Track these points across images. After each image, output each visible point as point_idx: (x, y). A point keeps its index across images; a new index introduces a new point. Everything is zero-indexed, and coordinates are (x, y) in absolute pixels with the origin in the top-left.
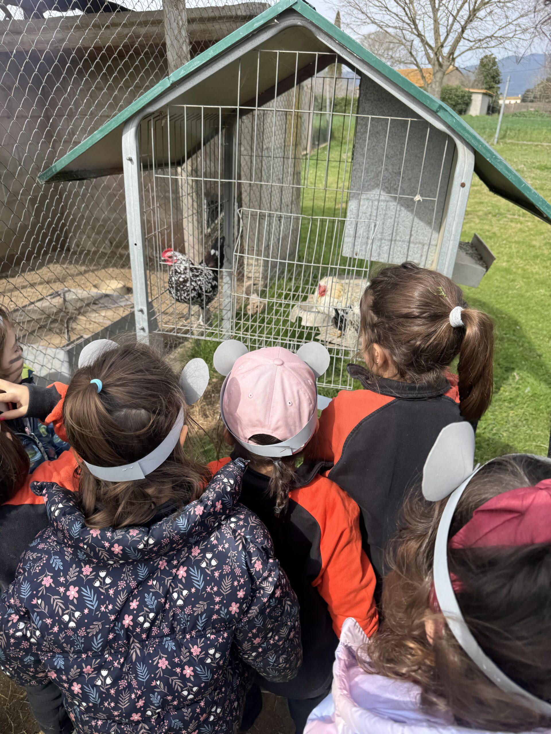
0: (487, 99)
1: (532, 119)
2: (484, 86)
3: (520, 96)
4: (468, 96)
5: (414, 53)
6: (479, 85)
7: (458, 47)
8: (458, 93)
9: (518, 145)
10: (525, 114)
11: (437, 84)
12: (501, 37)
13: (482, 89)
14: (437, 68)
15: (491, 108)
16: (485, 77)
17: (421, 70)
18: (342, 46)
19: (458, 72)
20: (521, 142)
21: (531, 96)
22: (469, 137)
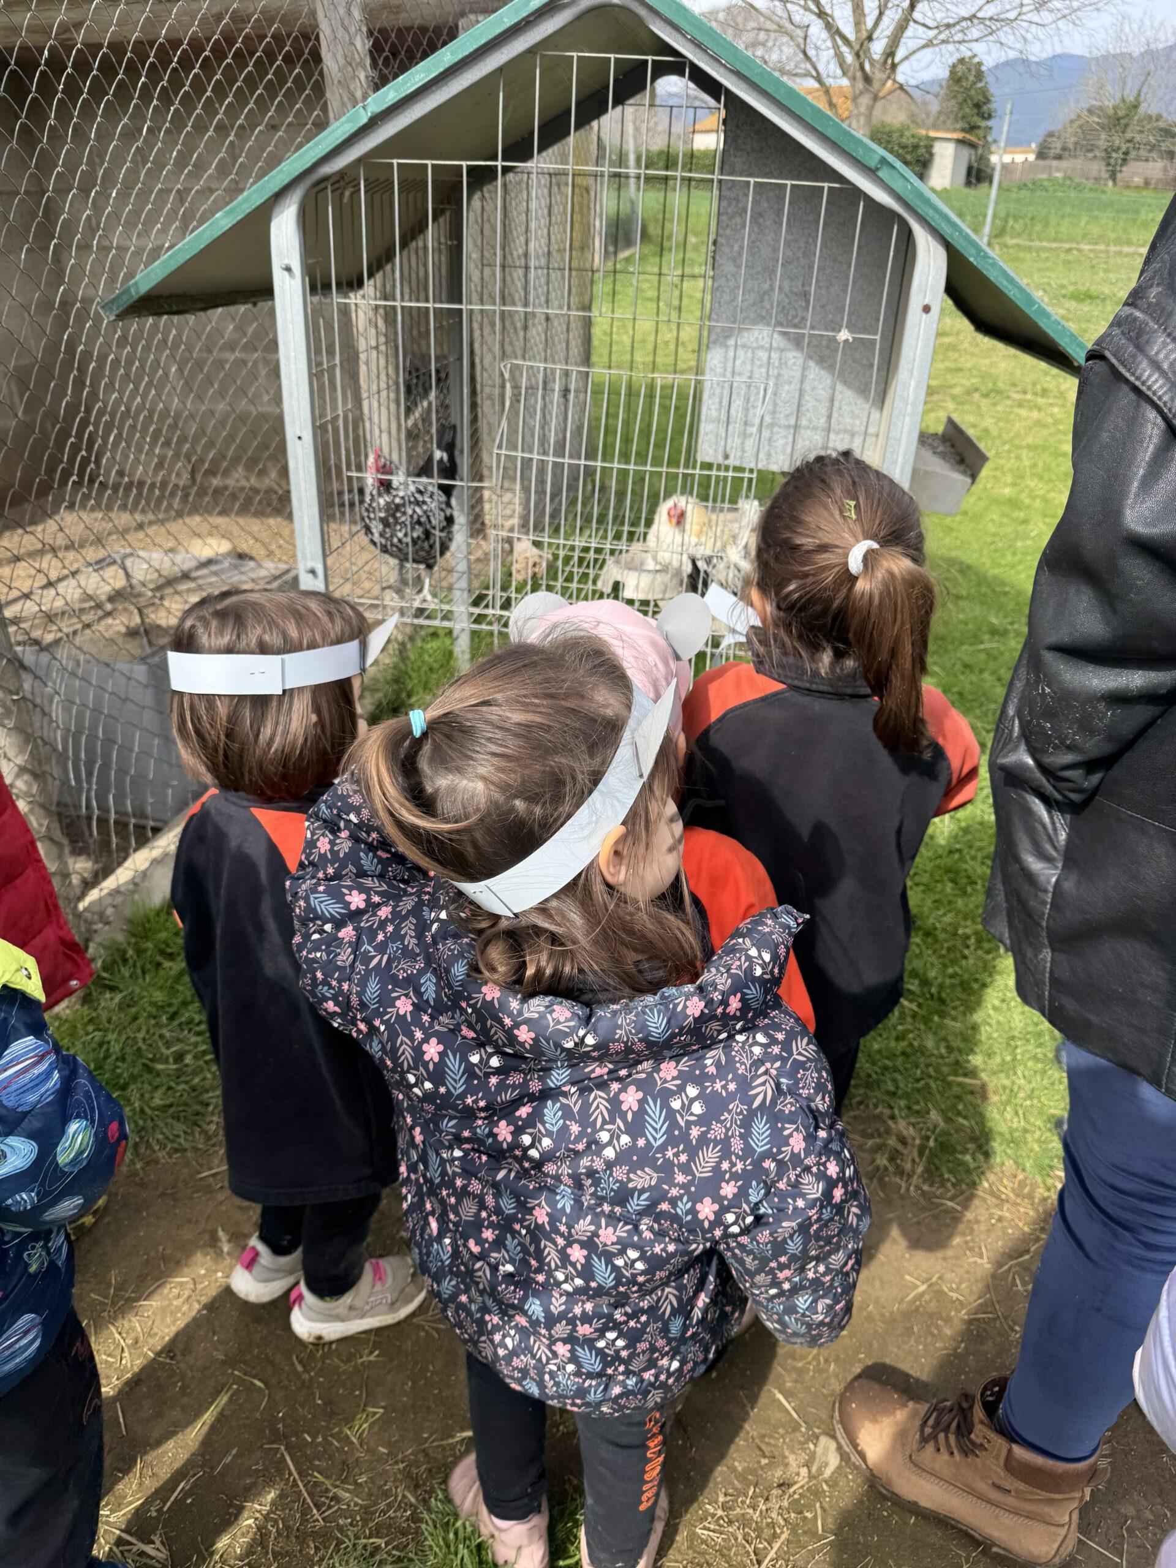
0: (966, 152)
1: (1060, 194)
2: (958, 126)
3: (1033, 146)
4: (925, 146)
5: (811, 53)
6: (949, 122)
7: (903, 40)
8: (904, 140)
9: (1029, 249)
10: (1046, 183)
11: (862, 120)
12: (991, 19)
13: (955, 130)
14: (860, 85)
15: (974, 172)
16: (960, 105)
17: (827, 91)
18: (699, 45)
19: (903, 95)
20: (1037, 244)
21: (1057, 146)
22: (937, 217)
